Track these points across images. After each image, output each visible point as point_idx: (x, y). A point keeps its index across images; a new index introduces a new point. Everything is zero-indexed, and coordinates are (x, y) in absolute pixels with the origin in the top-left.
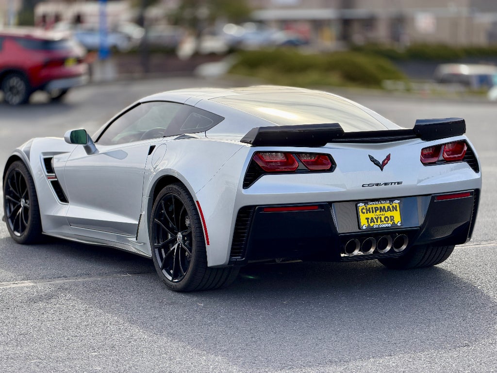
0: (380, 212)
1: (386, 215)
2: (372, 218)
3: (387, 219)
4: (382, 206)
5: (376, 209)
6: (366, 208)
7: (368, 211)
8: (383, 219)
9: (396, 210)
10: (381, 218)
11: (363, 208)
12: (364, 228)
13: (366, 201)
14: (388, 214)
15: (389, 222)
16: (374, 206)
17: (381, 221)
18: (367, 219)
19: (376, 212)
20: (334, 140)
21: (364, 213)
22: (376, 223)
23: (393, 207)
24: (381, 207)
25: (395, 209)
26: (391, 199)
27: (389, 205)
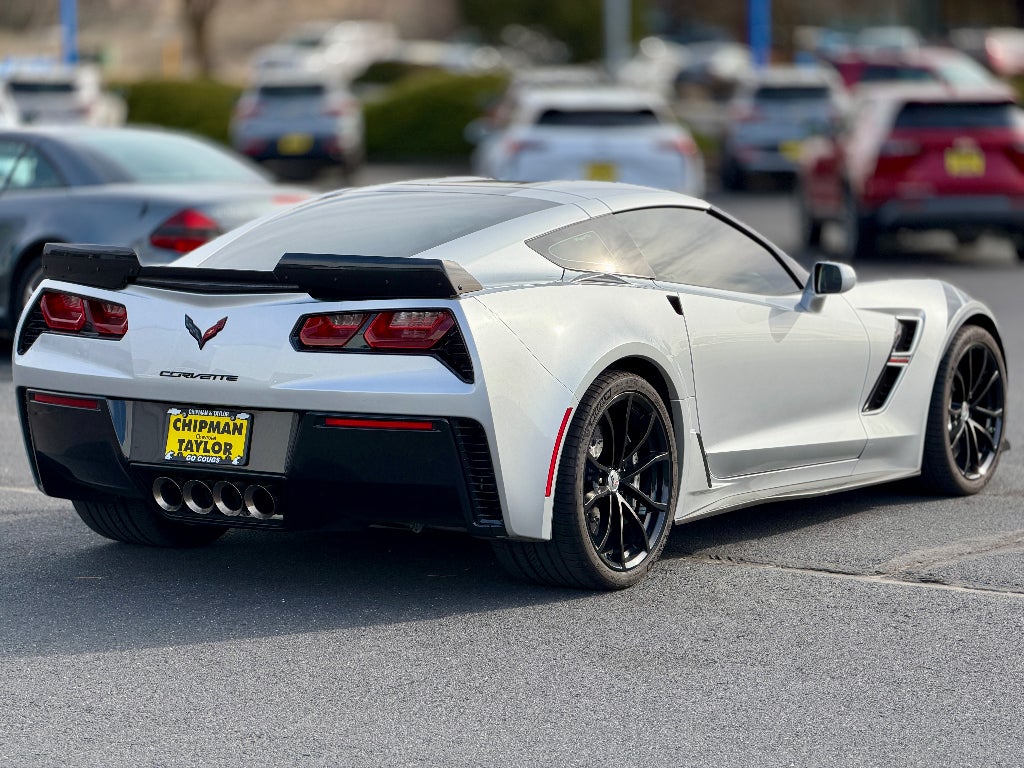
0: (209, 431)
1: (217, 440)
2: (190, 442)
3: (217, 448)
4: (215, 420)
5: (203, 424)
6: (185, 421)
7: (187, 425)
8: (209, 447)
9: (240, 433)
10: (206, 443)
11: (179, 420)
12: (168, 457)
13: (185, 407)
14: (223, 438)
15: (221, 454)
16: (199, 418)
17: (206, 450)
18: (181, 442)
19: (200, 430)
20: (143, 280)
21: (178, 429)
22: (195, 452)
23: (235, 425)
24: (212, 423)
25: (238, 429)
26: (234, 410)
27: (228, 420)
